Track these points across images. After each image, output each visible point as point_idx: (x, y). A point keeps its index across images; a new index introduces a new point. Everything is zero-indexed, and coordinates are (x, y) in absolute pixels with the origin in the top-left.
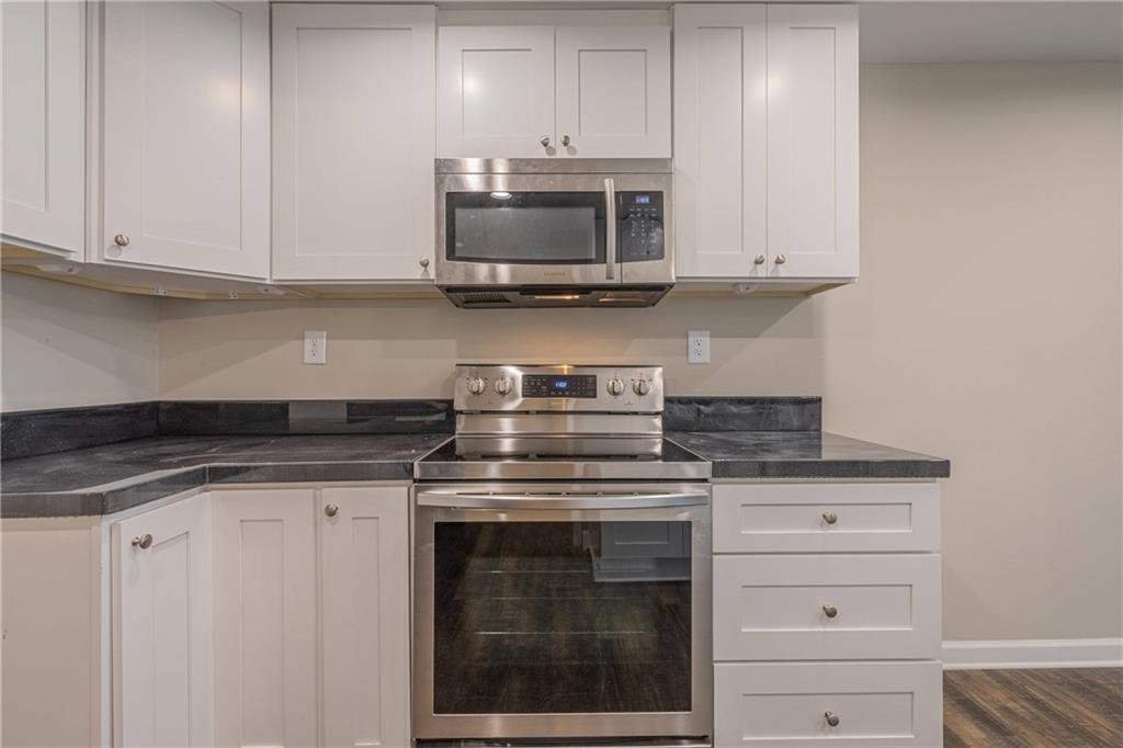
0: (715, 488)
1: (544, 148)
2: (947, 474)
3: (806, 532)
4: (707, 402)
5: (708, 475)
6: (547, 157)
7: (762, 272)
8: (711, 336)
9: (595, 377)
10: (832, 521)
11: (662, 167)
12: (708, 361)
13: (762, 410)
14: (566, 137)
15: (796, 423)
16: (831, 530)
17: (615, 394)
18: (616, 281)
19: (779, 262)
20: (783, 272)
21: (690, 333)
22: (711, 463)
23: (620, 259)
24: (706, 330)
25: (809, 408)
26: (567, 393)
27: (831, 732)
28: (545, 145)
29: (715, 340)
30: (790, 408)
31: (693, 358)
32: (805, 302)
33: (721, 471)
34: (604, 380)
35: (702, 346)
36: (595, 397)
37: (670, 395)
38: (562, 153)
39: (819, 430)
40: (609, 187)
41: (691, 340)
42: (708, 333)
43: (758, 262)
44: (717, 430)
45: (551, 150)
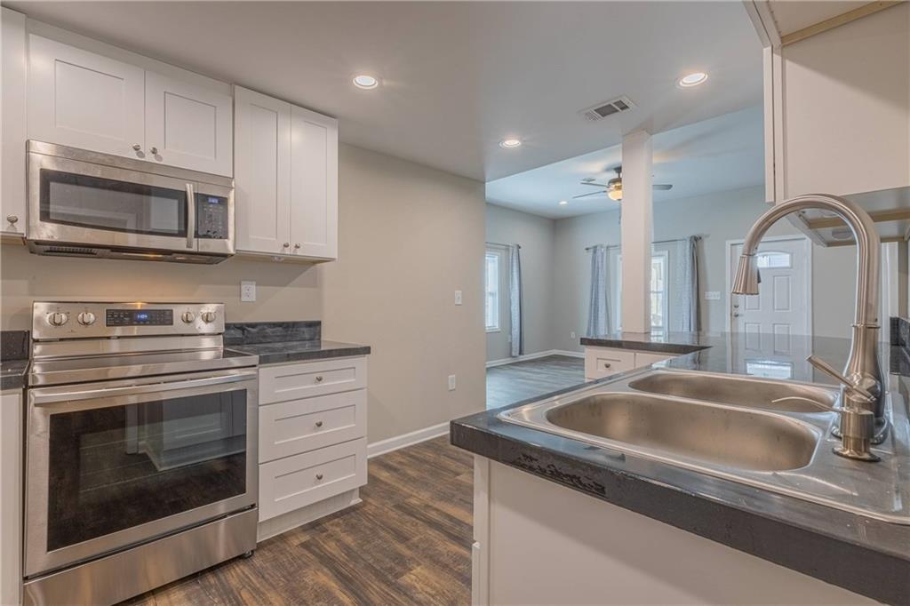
0: (260, 370)
1: (135, 152)
2: (369, 353)
3: (309, 387)
4: (253, 325)
5: (256, 362)
6: (137, 158)
7: (287, 251)
8: (257, 285)
9: (172, 311)
10: (320, 379)
11: (227, 182)
12: (254, 300)
13: (289, 328)
14: (154, 149)
15: (307, 336)
16: (321, 384)
17: (188, 322)
18: (194, 249)
19: (297, 247)
20: (299, 252)
21: (242, 282)
22: (258, 356)
23: (197, 235)
24: (252, 281)
25: (315, 325)
26: (148, 323)
27: (320, 483)
28: (136, 149)
29: (259, 287)
30: (305, 329)
31: (244, 299)
32: (313, 268)
33: (264, 360)
34: (179, 312)
35: (250, 291)
36: (172, 324)
37: (229, 322)
38: (150, 158)
39: (319, 339)
40: (190, 189)
41: (243, 287)
42: (254, 283)
43: (286, 246)
44: (261, 343)
45: (141, 154)
